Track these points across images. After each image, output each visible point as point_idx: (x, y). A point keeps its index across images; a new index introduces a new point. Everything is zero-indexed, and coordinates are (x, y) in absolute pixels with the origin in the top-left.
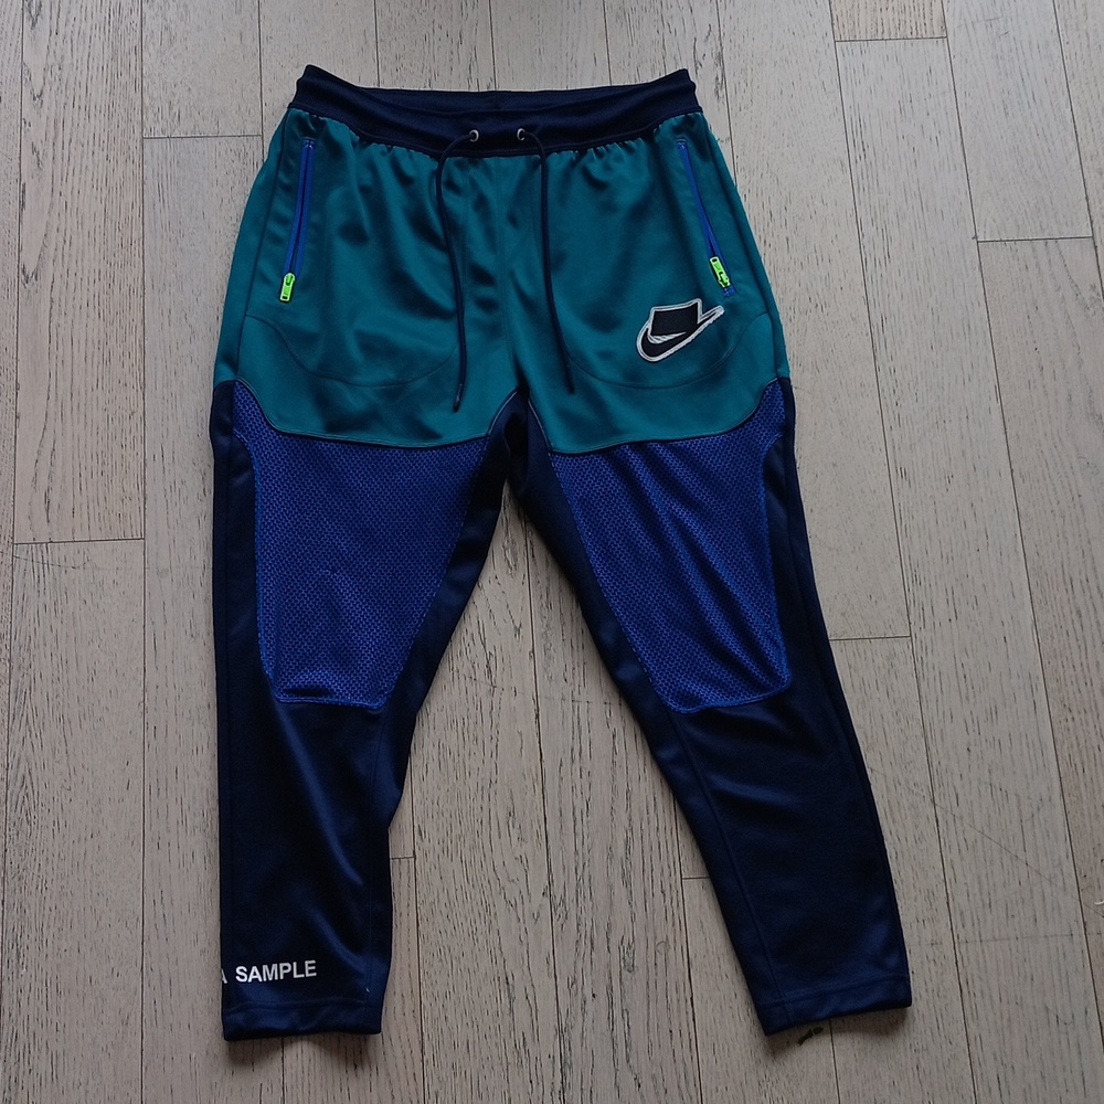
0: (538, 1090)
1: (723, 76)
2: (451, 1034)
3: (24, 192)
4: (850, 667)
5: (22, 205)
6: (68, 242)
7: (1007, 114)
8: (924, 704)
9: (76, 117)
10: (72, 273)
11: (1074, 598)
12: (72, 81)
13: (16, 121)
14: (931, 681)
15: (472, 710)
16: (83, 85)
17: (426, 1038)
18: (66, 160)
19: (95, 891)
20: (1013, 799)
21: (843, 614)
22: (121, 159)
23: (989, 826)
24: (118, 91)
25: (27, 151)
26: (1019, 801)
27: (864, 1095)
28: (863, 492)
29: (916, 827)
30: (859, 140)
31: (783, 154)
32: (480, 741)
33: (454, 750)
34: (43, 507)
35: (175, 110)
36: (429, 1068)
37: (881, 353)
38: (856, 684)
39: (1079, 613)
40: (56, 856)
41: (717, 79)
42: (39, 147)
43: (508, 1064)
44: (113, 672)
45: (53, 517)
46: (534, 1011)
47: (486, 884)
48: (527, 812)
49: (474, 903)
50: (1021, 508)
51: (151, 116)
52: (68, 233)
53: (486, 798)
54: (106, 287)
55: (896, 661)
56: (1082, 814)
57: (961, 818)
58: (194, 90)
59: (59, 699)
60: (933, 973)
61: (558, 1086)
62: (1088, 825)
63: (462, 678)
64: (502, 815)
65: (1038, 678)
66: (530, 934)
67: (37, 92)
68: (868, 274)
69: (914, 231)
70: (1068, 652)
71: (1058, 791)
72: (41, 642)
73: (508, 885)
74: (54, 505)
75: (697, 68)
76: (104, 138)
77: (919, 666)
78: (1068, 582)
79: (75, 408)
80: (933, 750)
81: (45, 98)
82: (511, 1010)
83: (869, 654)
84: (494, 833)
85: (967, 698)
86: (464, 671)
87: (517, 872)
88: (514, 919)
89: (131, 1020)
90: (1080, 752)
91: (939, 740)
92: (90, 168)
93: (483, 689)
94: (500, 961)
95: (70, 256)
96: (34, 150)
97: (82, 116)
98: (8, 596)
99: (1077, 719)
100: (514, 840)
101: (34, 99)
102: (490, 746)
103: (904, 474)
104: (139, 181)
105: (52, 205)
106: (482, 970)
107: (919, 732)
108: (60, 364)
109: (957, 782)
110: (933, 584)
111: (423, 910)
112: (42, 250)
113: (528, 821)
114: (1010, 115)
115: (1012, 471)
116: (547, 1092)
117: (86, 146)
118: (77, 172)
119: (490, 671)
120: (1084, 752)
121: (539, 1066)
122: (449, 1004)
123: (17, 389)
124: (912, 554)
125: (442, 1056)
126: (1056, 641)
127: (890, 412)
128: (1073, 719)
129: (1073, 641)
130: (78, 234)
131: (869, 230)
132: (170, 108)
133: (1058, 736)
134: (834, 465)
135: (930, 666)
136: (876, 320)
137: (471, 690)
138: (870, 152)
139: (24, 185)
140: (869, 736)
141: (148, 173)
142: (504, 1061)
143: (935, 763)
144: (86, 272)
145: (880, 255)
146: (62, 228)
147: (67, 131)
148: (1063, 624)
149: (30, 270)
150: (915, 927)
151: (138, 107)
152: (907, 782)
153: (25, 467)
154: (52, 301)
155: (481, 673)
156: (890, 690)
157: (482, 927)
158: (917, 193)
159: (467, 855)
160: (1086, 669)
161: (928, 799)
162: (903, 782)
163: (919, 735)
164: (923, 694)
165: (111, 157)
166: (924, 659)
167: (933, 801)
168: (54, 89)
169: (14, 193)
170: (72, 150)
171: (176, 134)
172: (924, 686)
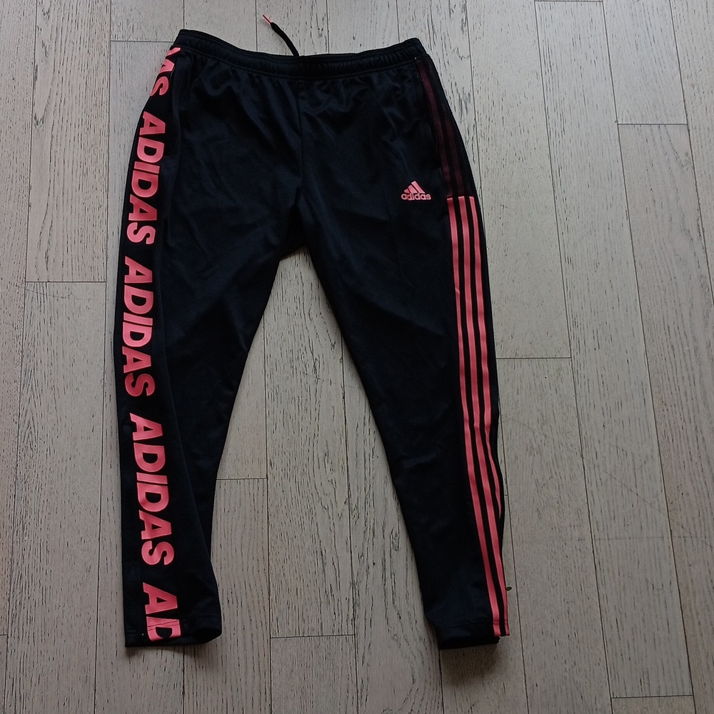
0: (339, 619)
1: (466, 18)
2: (287, 584)
3: (36, 70)
4: (534, 375)
5: (35, 78)
6: (63, 102)
7: (637, 49)
8: (578, 398)
9: (70, 26)
10: (65, 120)
11: (670, 338)
12: (67, 5)
13: (33, 28)
14: (583, 384)
15: (304, 392)
16: (75, 7)
17: (271, 586)
18: (63, 52)
19: (72, 491)
20: (630, 456)
21: (531, 343)
22: (97, 53)
23: (615, 471)
24: (96, 11)
25: (39, 46)
26: (633, 457)
27: (536, 628)
28: (544, 271)
29: (571, 470)
30: (547, 60)
31: (501, 67)
32: (309, 411)
33: (293, 415)
34: (44, 261)
35: (131, 24)
36: (273, 604)
37: (558, 188)
38: (537, 384)
39: (672, 346)
40: (48, 469)
41: (463, 20)
42: (47, 44)
43: (321, 603)
44: (85, 361)
45: (50, 266)
46: (337, 573)
47: (310, 496)
48: (336, 454)
49: (303, 507)
50: (640, 284)
51: (116, 28)
52: (63, 95)
53: (311, 445)
54: (86, 130)
55: (561, 373)
56: (671, 467)
57: (599, 466)
58: (142, 13)
59: (52, 376)
60: (579, 557)
61: (351, 616)
62: (674, 472)
63: (299, 373)
64: (321, 455)
65: (647, 385)
66: (337, 526)
67: (46, 11)
68: (551, 141)
69: (579, 116)
70: (666, 371)
71: (657, 452)
72: (42, 341)
73: (323, 497)
74: (51, 259)
75: (450, 13)
76: (87, 39)
77: (575, 375)
78: (667, 328)
79: (65, 202)
80: (583, 426)
81: (51, 14)
82: (324, 570)
83: (546, 367)
84: (316, 465)
85: (604, 396)
86: (300, 369)
87: (329, 489)
88: (327, 518)
90: (671, 429)
91: (586, 418)
92: (78, 57)
93: (312, 380)
94: (318, 542)
95: (64, 110)
96: (43, 45)
97: (74, 26)
98: (21, 313)
99: (670, 409)
100: (328, 471)
101: (44, 14)
102: (314, 414)
103: (570, 261)
104: (108, 66)
105: (54, 79)
106: (307, 546)
107: (574, 414)
108: (56, 175)
109: (597, 444)
110: (585, 327)
111: (272, 510)
112: (47, 106)
113: (337, 459)
114: (639, 49)
115: (635, 261)
116: (344, 620)
117: (75, 43)
118: (70, 59)
119: (315, 370)
120: (673, 429)
121: (339, 604)
122: (286, 566)
123: (30, 189)
124: (573, 309)
125: (281, 596)
126: (658, 363)
127: (563, 224)
128: (667, 410)
129: (669, 364)
130: (69, 97)
131: (552, 114)
132: (128, 24)
133: (658, 420)
134: (528, 254)
135: (582, 376)
136: (555, 168)
137: (304, 380)
138: (554, 68)
139: (37, 66)
140: (544, 415)
141: (113, 62)
142: (319, 601)
143: (584, 433)
144: (74, 119)
145: (559, 130)
146: (59, 93)
147: (64, 35)
148: (663, 353)
149: (39, 117)
150: (568, 529)
151: (108, 22)
152: (567, 444)
153: (34, 236)
154: (52, 137)
155: (310, 370)
156: (558, 389)
157: (306, 520)
158: (582, 93)
159: (299, 478)
160: (676, 380)
161: (579, 454)
162: (564, 444)
163: (574, 416)
164: (577, 392)
165: (91, 51)
166: (579, 371)
167: (582, 456)
168: (57, 9)
169: (30, 71)
170: (67, 46)
171: (131, 39)
172: (578, 387)
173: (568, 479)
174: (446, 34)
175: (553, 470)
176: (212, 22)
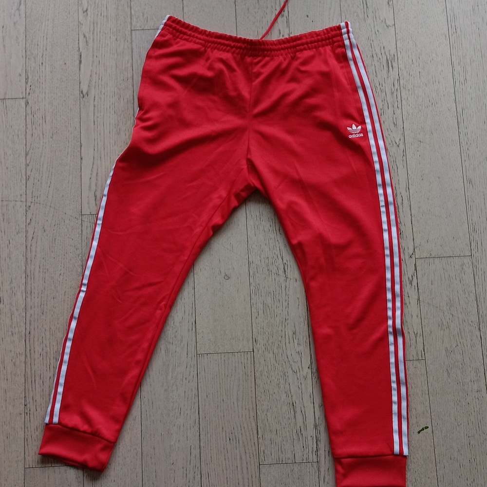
0: (306, 451)
2: (270, 427)
3: (81, 56)
4: (444, 269)
5: (80, 62)
6: (100, 79)
8: (477, 286)
10: (103, 93)
12: (100, 4)
14: (480, 275)
15: (277, 288)
17: (259, 428)
18: (98, 41)
21: (441, 246)
25: (81, 37)
27: (446, 455)
28: (451, 190)
30: (453, 25)
31: (418, 32)
32: (281, 301)
33: (270, 305)
34: (94, 198)
35: (145, 16)
36: (260, 441)
37: (461, 125)
38: (446, 277)
42: (87, 35)
43: (294, 439)
46: (305, 418)
47: (284, 363)
48: (301, 332)
49: (279, 371)
52: (101, 75)
53: (284, 326)
54: (118, 99)
55: (464, 267)
60: (477, 404)
61: (315, 449)
63: (273, 274)
64: (291, 334)
66: (303, 385)
67: (85, 9)
68: (456, 89)
69: (478, 67)
73: (293, 364)
76: (115, 30)
77: (475, 269)
79: (106, 154)
80: (480, 307)
81: (89, 12)
82: (295, 417)
83: (452, 263)
84: (287, 341)
86: (274, 271)
87: (297, 358)
88: (296, 378)
89: (137, 419)
91: (483, 302)
93: (282, 279)
94: (290, 396)
95: (102, 85)
96: (85, 36)
97: (105, 20)
98: (80, 238)
100: (296, 344)
101: (84, 13)
102: (285, 304)
103: (470, 182)
105: (93, 62)
106: (283, 400)
107: (474, 299)
108: (99, 135)
110: (482, 232)
111: (257, 374)
112: (90, 83)
113: (302, 336)
116: (310, 452)
118: (103, 46)
119: (285, 271)
121: (307, 440)
122: (268, 414)
123: (81, 146)
124: (473, 218)
125: (266, 436)
127: (465, 154)
131: (457, 67)
132: (143, 16)
134: (439, 178)
135: (480, 269)
136: (459, 110)
137: (277, 279)
138: (458, 30)
140: (452, 300)
141: (134, 47)
142: (292, 438)
143: (481, 312)
144: (109, 92)
145: (462, 80)
146: (98, 73)
147: (99, 27)
149: (85, 92)
150: (470, 384)
152: (468, 320)
153: (86, 179)
154: (94, 106)
155: (281, 272)
156: (461, 280)
157: (282, 382)
158: (480, 50)
159: (275, 351)
161: (477, 328)
162: (466, 321)
163: (474, 300)
164: (476, 281)
165: (118, 39)
166: (477, 266)
167: (479, 329)
168: (93, 7)
169: (77, 57)
170: (101, 36)
171: (146, 28)
172: (477, 277)
173: (469, 346)
174: (376, 8)
175: (458, 340)
176: (203, 10)
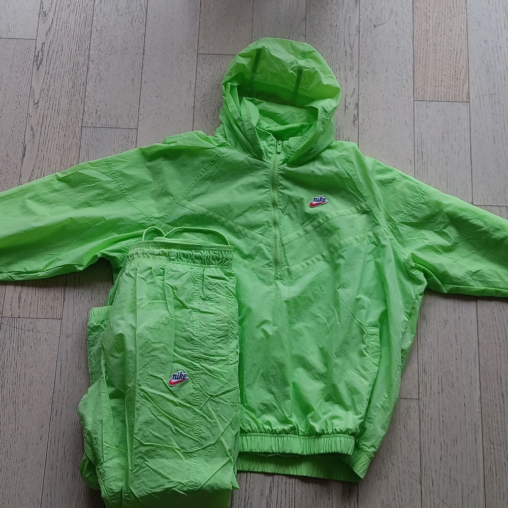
1: (358, 114)
7: (495, 142)
9: (53, 114)
11: (501, 387)
13: (25, 114)
16: (58, 99)
19: (21, 486)
20: (460, 485)
22: (71, 136)
23: (447, 498)
24: (73, 103)
26: (463, 486)
29: (411, 495)
39: (503, 395)
40: (5, 468)
41: (355, 115)
44: (40, 382)
45: (21, 305)
50: (480, 340)
51: (87, 116)
56: (493, 496)
57: (433, 492)
58: (108, 105)
59: (15, 394)
62: (495, 501)
65: (479, 426)
70: (495, 415)
71: (482, 483)
72: (9, 365)
74: (23, 299)
75: (345, 109)
78: (499, 379)
85: (443, 433)
90: (495, 465)
92: (57, 139)
99: (496, 448)
104: (78, 147)
109: (434, 474)
114: (496, 143)
115: (477, 321)
117: (56, 128)
120: (498, 466)
126: (490, 408)
128: (494, 448)
129: (498, 410)
130: (48, 171)
133: (486, 456)
139: (26, 145)
148: (494, 400)
151: (82, 112)
160: (503, 425)
